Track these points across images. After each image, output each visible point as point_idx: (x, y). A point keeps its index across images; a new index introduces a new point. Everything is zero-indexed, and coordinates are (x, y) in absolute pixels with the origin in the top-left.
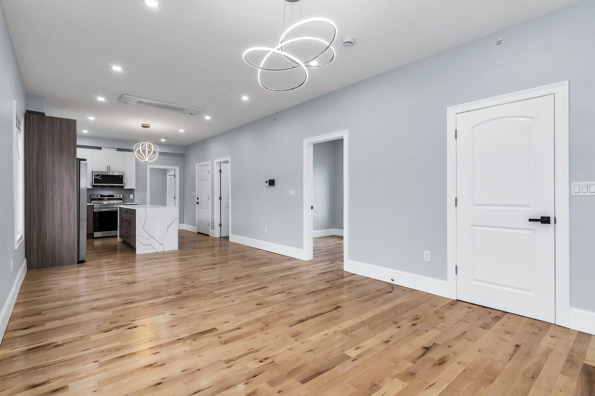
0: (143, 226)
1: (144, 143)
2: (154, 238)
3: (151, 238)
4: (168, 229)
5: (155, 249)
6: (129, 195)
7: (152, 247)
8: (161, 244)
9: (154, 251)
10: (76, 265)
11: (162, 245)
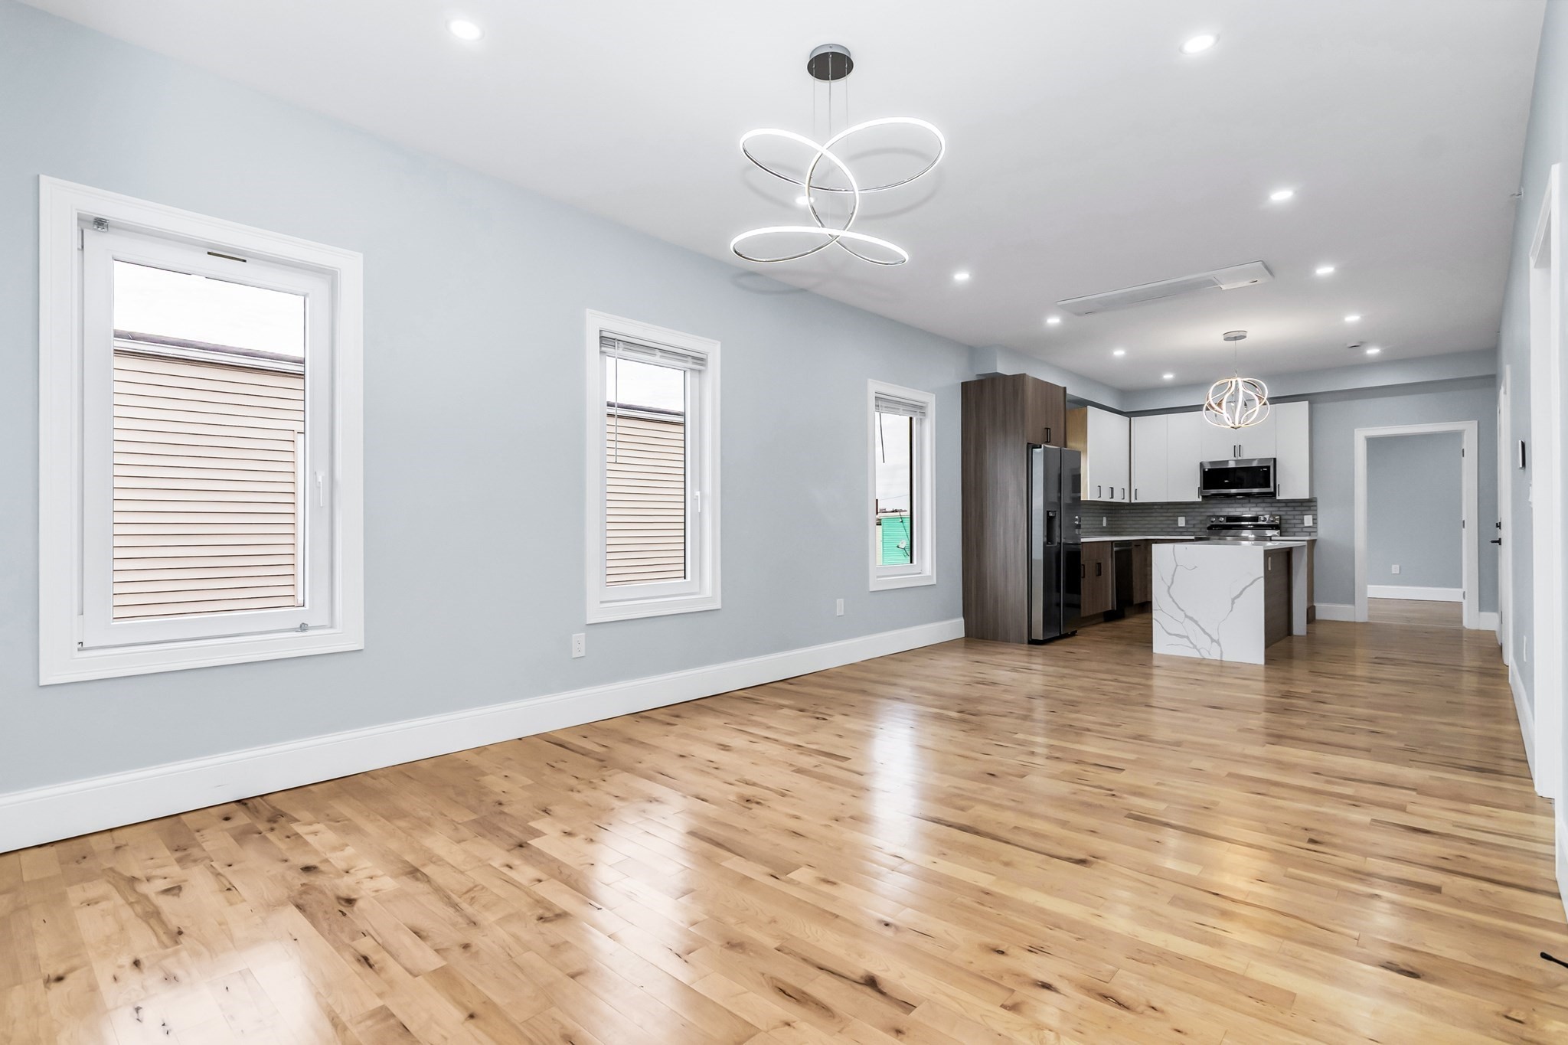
0: (1169, 588)
1: (1234, 381)
2: (1196, 622)
3: (1187, 619)
4: (1233, 603)
5: (1198, 651)
6: (1300, 517)
7: (1192, 643)
8: (1213, 640)
9: (1195, 654)
10: (1026, 645)
11: (1218, 642)
